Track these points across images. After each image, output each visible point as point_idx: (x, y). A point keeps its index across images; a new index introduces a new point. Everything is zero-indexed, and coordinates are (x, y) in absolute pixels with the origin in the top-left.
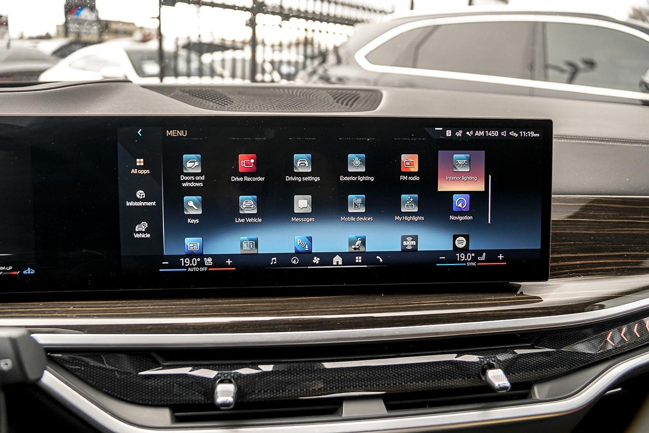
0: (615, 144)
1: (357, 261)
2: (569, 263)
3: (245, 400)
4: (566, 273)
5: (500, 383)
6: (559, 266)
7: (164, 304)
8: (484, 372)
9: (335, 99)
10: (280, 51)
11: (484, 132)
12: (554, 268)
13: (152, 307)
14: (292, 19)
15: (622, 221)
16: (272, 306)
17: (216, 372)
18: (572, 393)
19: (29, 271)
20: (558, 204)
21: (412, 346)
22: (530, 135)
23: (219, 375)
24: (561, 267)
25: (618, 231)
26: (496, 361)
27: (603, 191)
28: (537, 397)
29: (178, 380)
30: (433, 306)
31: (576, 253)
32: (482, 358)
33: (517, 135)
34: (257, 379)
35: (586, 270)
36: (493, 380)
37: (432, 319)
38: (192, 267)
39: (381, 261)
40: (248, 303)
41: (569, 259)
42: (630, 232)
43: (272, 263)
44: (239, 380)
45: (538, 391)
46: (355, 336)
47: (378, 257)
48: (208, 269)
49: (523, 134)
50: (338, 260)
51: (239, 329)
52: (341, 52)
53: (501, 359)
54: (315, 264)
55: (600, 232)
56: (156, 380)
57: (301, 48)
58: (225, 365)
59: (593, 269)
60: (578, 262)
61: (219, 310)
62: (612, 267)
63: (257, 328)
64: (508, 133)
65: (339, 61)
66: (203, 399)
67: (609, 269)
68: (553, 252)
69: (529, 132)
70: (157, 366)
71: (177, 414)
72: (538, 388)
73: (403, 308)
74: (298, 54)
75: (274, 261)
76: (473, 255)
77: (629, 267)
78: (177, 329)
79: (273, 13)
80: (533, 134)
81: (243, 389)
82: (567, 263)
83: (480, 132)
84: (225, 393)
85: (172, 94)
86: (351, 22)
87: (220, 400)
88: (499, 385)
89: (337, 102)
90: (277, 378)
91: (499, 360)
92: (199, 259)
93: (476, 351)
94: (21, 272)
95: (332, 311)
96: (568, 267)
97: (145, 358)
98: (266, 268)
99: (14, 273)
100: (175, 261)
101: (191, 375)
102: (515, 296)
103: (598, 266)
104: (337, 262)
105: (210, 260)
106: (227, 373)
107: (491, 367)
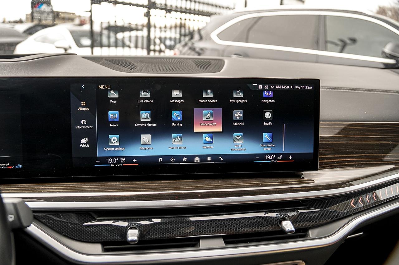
0: (359, 91)
1: (208, 160)
2: (330, 160)
3: (144, 239)
4: (329, 166)
5: (289, 228)
6: (325, 162)
7: (97, 184)
8: (280, 222)
9: (196, 65)
10: (165, 31)
11: (281, 86)
12: (321, 163)
13: (90, 187)
14: (173, 13)
15: (361, 136)
16: (159, 186)
17: (128, 223)
18: (330, 234)
19: (19, 166)
20: (324, 127)
21: (239, 208)
22: (307, 88)
23: (130, 225)
24: (326, 163)
25: (359, 142)
26: (288, 216)
27: (351, 119)
28: (311, 236)
29: (106, 228)
30: (252, 185)
31: (335, 155)
32: (279, 215)
33: (300, 88)
34: (151, 227)
35: (340, 165)
36: (285, 227)
37: (251, 193)
38: (114, 163)
39: (222, 160)
40: (146, 184)
41: (330, 158)
42: (366, 143)
43: (159, 161)
44: (140, 227)
45: (311, 233)
46: (207, 203)
47: (220, 158)
48: (123, 164)
49: (303, 87)
50: (197, 159)
51: (141, 199)
52: (203, 33)
53: (290, 215)
54: (184, 162)
55: (348, 143)
56: (93, 228)
57: (178, 30)
58: (133, 219)
59: (344, 164)
60: (335, 160)
61: (129, 188)
62: (355, 163)
64: (294, 87)
65: (201, 38)
66: (120, 238)
67: (353, 164)
68: (321, 155)
69: (307, 86)
70: (94, 220)
71: (105, 247)
73: (234, 186)
74: (176, 33)
75: (161, 160)
76: (275, 156)
77: (365, 163)
78: (106, 199)
79: (161, 9)
80: (309, 87)
81: (143, 233)
82: (329, 161)
83: (278, 86)
84: (133, 235)
85: (101, 62)
86: (209, 14)
87: (130, 238)
88: (288, 230)
89: (198, 67)
90: (163, 226)
91: (289, 216)
92: (117, 159)
93: (276, 210)
94: (15, 167)
95: (194, 188)
96: (330, 163)
97: (87, 215)
98: (156, 164)
99: (11, 167)
100: (104, 160)
101: (113, 225)
102: (299, 180)
103: (347, 162)
104: (197, 160)
105: (124, 159)
106: (134, 224)
107: (285, 219)
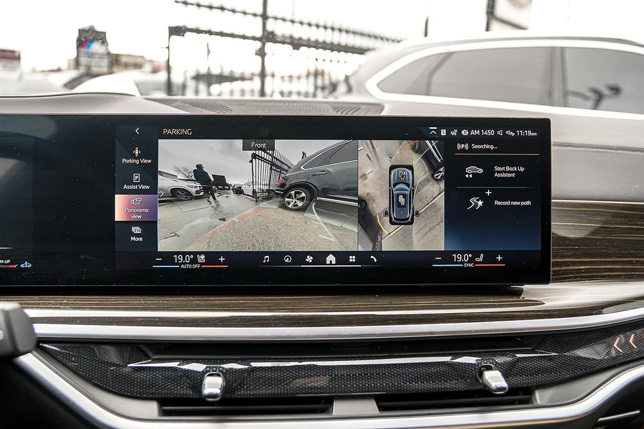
1: (351, 260)
2: (574, 267)
3: (233, 396)
4: (571, 278)
5: (497, 384)
6: (563, 270)
7: (155, 299)
8: (481, 374)
10: (291, 82)
11: (480, 131)
12: (557, 272)
13: (143, 302)
14: (303, 49)
15: (630, 227)
16: (263, 303)
17: (205, 366)
18: (577, 398)
19: (27, 265)
20: (561, 208)
21: (406, 347)
23: (208, 369)
24: (565, 272)
25: (626, 237)
26: (495, 363)
27: (611, 197)
28: (539, 402)
29: (167, 373)
30: (429, 306)
31: (581, 258)
32: (479, 360)
33: (513, 134)
34: (246, 374)
35: (592, 275)
36: (490, 381)
37: (427, 319)
38: (186, 263)
39: (375, 260)
40: (240, 300)
41: (574, 264)
42: (640, 238)
43: (264, 261)
44: (226, 374)
45: (540, 396)
46: (346, 334)
47: (372, 257)
48: (201, 266)
49: (520, 133)
50: (331, 259)
51: (230, 323)
52: (352, 81)
53: (499, 362)
54: (308, 263)
55: (606, 237)
56: (145, 373)
57: (312, 79)
58: (214, 359)
59: (599, 274)
60: (583, 267)
61: (210, 305)
62: (619, 273)
63: (247, 323)
64: (504, 133)
65: (350, 90)
66: (191, 393)
67: (616, 275)
68: (555, 257)
69: (526, 131)
70: (146, 359)
71: (164, 408)
72: (539, 394)
73: (397, 307)
74: (308, 84)
75: (267, 259)
76: (470, 255)
77: (638, 273)
78: (168, 322)
79: (283, 43)
80: (530, 133)
81: (232, 384)
82: (571, 268)
83: (475, 131)
84: (213, 386)
85: (174, 105)
86: (361, 51)
87: (207, 391)
88: (496, 386)
90: (267, 374)
92: (192, 256)
93: (473, 353)
94: (19, 266)
95: (324, 308)
96: (572, 272)
97: (135, 351)
98: (260, 266)
99: (12, 266)
100: (168, 257)
101: (180, 368)
102: (515, 299)
103: (605, 273)
104: (331, 261)
105: (203, 257)
106: (216, 367)
107: (489, 368)
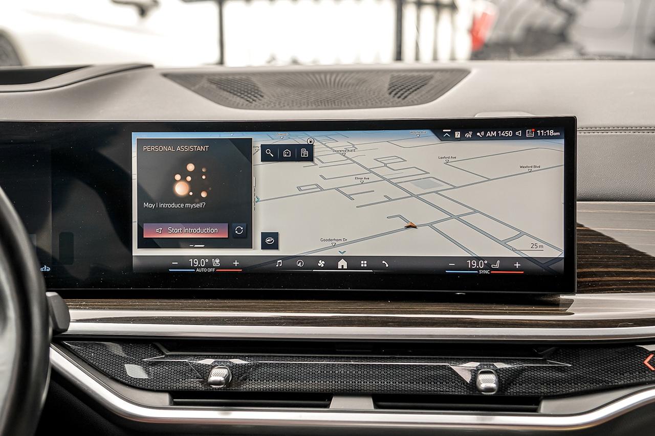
2: (618, 278)
6: (604, 281)
7: (172, 302)
11: (497, 133)
13: (159, 304)
17: (213, 361)
19: (46, 269)
23: (217, 363)
26: (496, 369)
28: (542, 411)
34: (252, 369)
38: (201, 267)
39: (387, 266)
43: (277, 266)
45: (545, 406)
47: (384, 262)
48: (216, 270)
49: (541, 133)
50: (343, 263)
51: (238, 322)
54: (320, 268)
56: (159, 367)
58: (223, 355)
63: (254, 322)
66: (200, 386)
70: (160, 354)
71: (176, 400)
75: (280, 263)
76: (486, 262)
82: (614, 278)
83: (492, 132)
84: (218, 375)
85: (197, 87)
87: (212, 379)
88: (485, 387)
89: (390, 93)
92: (207, 261)
97: (150, 347)
98: (272, 270)
100: (184, 261)
104: (343, 266)
105: (217, 261)
106: (224, 362)
